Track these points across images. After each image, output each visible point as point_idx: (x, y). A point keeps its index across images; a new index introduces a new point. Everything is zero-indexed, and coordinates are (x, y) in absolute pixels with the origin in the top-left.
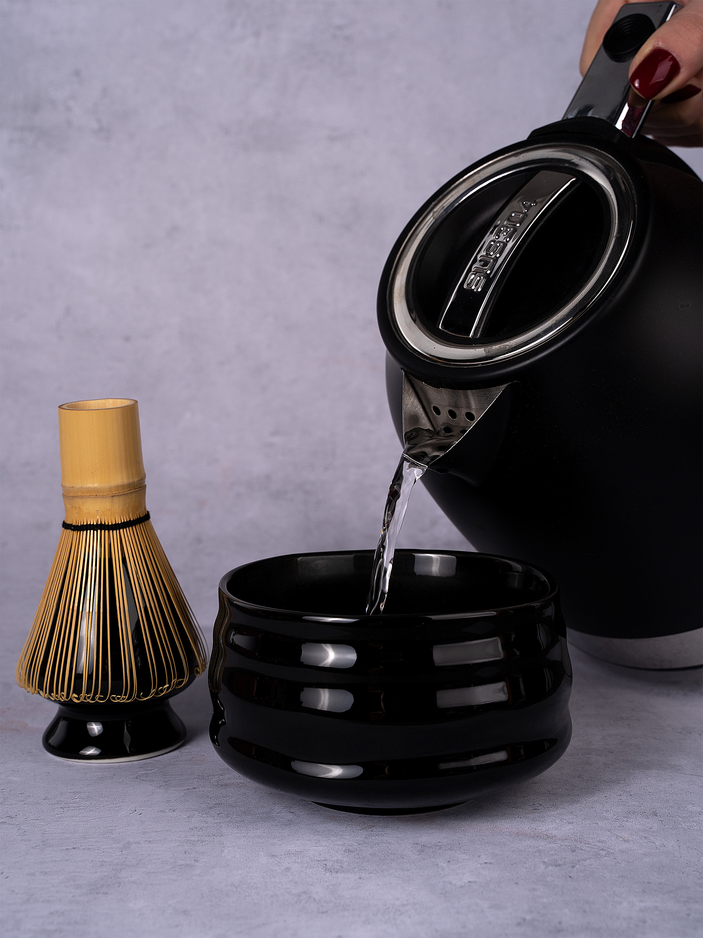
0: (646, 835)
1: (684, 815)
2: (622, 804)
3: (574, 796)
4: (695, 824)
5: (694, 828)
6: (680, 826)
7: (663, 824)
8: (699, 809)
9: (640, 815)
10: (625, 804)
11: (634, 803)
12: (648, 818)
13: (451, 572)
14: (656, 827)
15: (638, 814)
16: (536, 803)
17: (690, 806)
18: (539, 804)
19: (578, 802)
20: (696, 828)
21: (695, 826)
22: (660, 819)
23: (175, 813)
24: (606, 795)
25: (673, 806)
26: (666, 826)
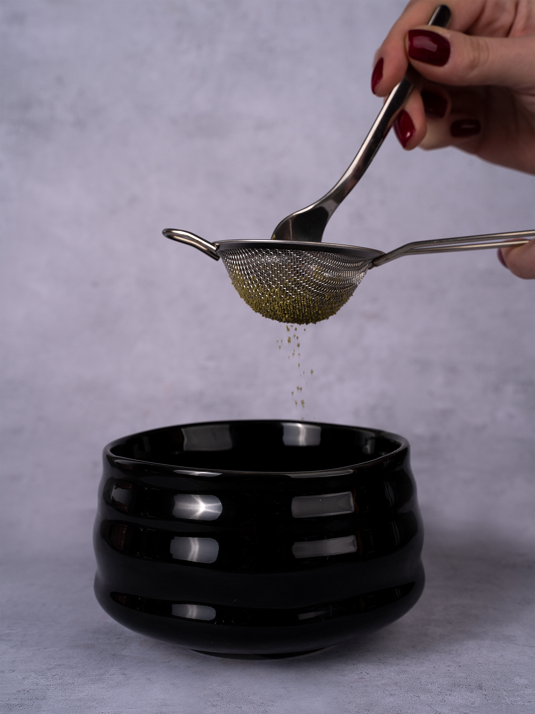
0: (467, 711)
1: (510, 688)
2: (449, 676)
3: (403, 665)
4: (520, 699)
5: (517, 703)
6: (503, 701)
7: (486, 698)
8: (526, 682)
9: (465, 689)
10: (452, 675)
11: (461, 675)
12: (472, 692)
13: (316, 441)
14: (479, 702)
15: (463, 687)
16: (363, 672)
17: (518, 678)
18: (366, 672)
19: (406, 672)
20: (520, 703)
21: (519, 701)
22: (485, 693)
23: (13, 673)
24: (435, 665)
25: (500, 678)
26: (489, 701)
